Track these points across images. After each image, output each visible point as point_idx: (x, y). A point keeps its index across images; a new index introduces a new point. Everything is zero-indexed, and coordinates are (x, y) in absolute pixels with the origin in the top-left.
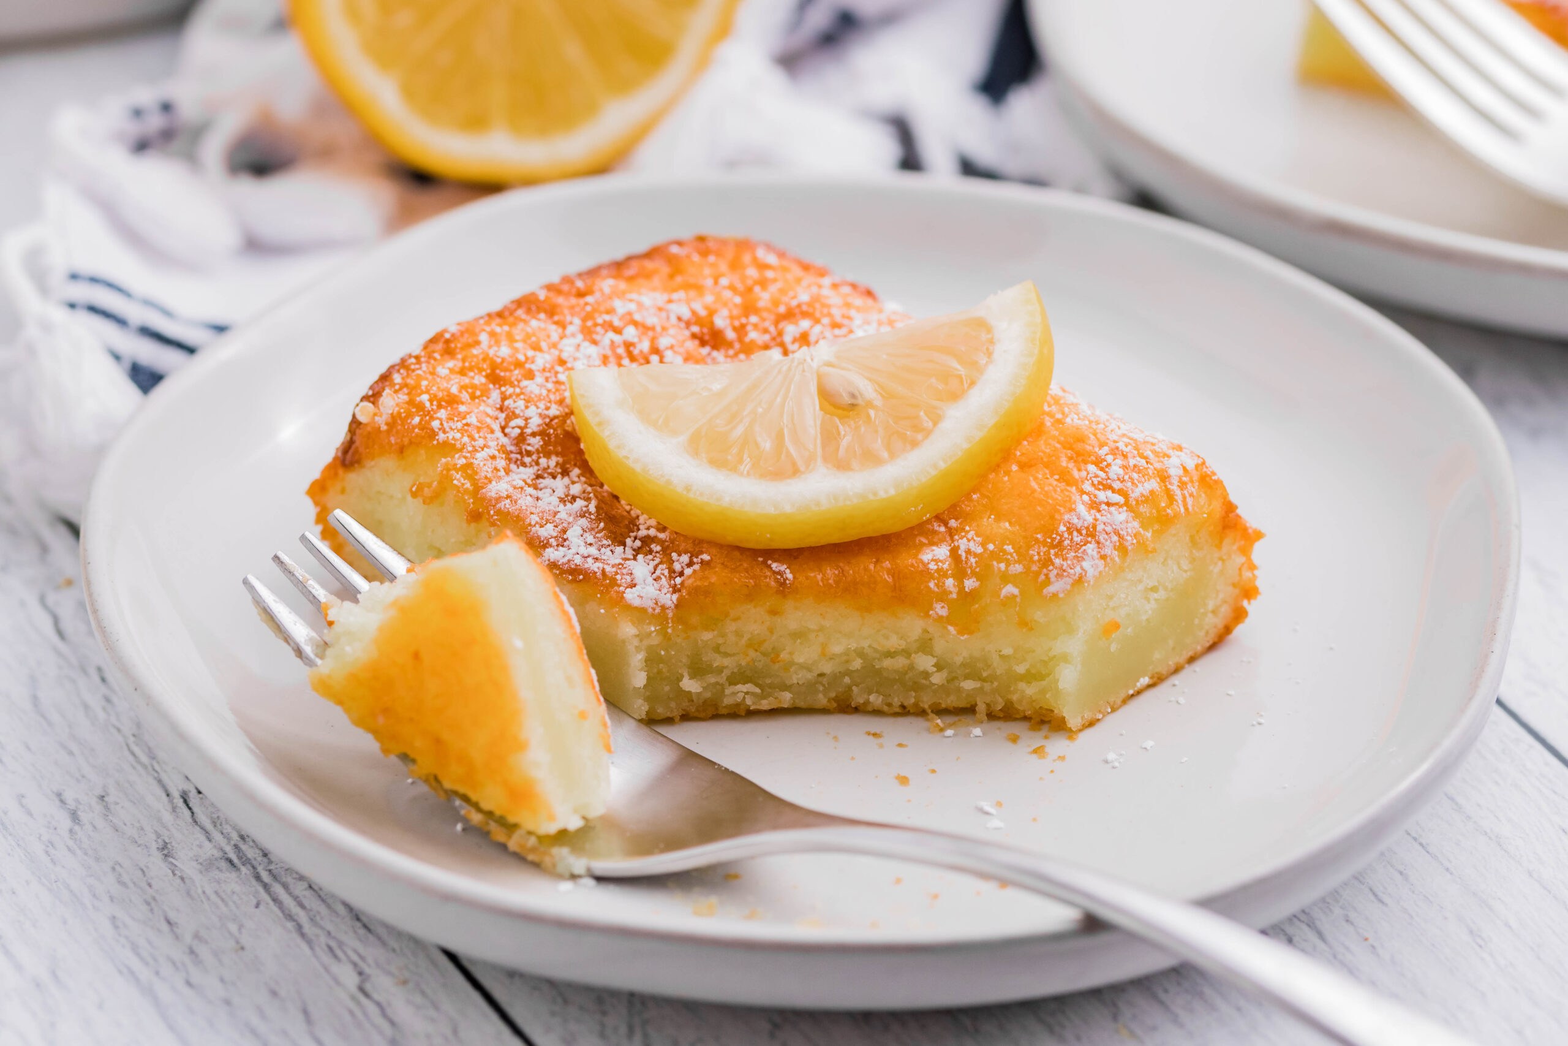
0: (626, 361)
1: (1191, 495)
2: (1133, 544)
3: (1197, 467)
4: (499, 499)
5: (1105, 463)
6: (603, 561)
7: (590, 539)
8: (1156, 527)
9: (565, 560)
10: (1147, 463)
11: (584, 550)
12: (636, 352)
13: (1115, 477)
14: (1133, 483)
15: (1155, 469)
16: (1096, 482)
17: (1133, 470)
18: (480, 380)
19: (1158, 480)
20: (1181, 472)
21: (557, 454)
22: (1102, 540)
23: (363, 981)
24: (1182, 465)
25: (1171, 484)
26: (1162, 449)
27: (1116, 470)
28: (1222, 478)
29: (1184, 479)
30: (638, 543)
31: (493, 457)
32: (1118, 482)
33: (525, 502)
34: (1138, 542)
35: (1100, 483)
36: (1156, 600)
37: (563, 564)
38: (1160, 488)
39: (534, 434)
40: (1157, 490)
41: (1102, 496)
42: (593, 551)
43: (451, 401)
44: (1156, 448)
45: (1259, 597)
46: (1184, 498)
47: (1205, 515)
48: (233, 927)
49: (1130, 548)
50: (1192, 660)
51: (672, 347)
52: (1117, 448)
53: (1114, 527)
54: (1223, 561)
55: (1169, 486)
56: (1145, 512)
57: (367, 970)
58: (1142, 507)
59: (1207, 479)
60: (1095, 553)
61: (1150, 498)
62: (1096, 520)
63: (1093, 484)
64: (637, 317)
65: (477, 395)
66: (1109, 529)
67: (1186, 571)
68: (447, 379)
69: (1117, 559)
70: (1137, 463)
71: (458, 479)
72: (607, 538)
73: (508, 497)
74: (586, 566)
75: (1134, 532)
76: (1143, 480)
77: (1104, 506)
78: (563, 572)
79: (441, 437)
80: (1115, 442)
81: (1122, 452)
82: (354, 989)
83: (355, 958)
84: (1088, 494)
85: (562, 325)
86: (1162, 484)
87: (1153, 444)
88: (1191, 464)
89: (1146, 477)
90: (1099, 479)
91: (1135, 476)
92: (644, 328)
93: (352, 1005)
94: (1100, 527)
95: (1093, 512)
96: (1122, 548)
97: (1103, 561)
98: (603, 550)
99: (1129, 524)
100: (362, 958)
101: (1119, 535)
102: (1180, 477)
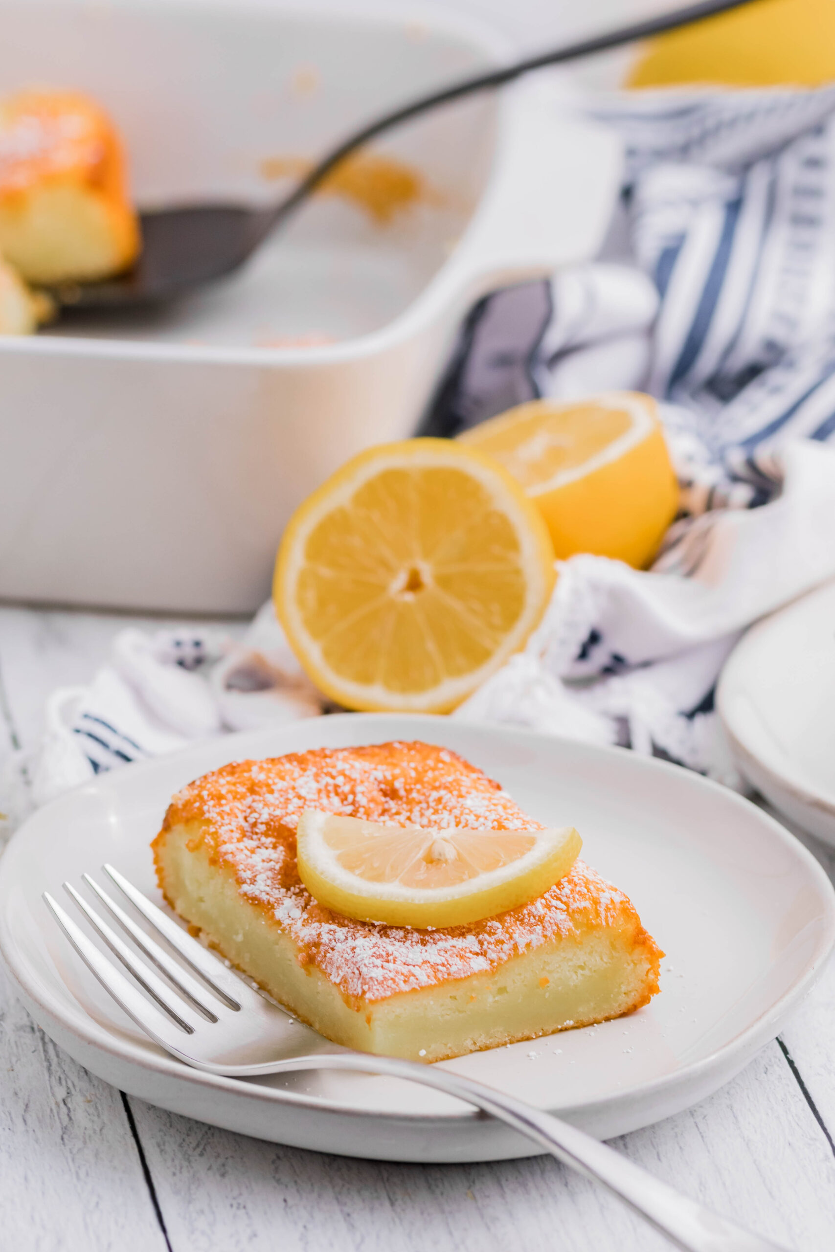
0: (332, 795)
1: (612, 916)
2: (566, 935)
3: (622, 902)
4: (226, 853)
5: (562, 886)
6: (271, 896)
7: (269, 882)
8: (585, 929)
9: (251, 892)
10: (588, 892)
11: (263, 888)
12: (340, 790)
13: (565, 895)
14: (574, 900)
15: (592, 896)
16: (553, 895)
17: (578, 894)
18: (242, 789)
19: (591, 902)
20: (609, 902)
21: (273, 836)
22: (546, 926)
23: (67, 1097)
24: (611, 898)
25: (600, 907)
26: (602, 887)
27: (567, 890)
28: (638, 913)
29: (610, 906)
30: (297, 890)
31: (232, 831)
32: (565, 897)
33: (240, 857)
34: (569, 934)
35: (555, 896)
36: (582, 975)
37: (250, 894)
38: (592, 907)
39: (262, 823)
40: (589, 908)
41: (554, 902)
42: (268, 889)
43: (219, 797)
44: (599, 886)
45: (660, 993)
46: (607, 917)
47: (620, 931)
48: (14, 1060)
49: (564, 936)
50: (608, 1019)
51: (363, 793)
52: (573, 880)
53: (556, 921)
54: (635, 964)
55: (599, 908)
56: (579, 919)
57: (73, 1092)
58: (576, 914)
59: (628, 911)
60: (540, 932)
61: (583, 911)
62: (546, 914)
63: (551, 896)
64: (347, 772)
65: (238, 797)
66: (552, 921)
67: (606, 963)
68: (223, 786)
69: (554, 940)
70: (581, 890)
71: (209, 840)
72: (279, 884)
73: (232, 853)
74: (261, 896)
75: (568, 928)
76: (581, 900)
77: (553, 908)
78: (248, 898)
79: (207, 815)
80: (573, 876)
81: (575, 882)
82: (60, 1100)
83: (70, 1085)
84: (545, 899)
85: (304, 770)
86: (594, 906)
87: (597, 883)
88: (618, 899)
89: (584, 899)
90: (556, 894)
91: (577, 896)
92: (349, 779)
93: (54, 1107)
94: (547, 919)
95: (545, 909)
96: (558, 934)
97: (544, 939)
98: (274, 890)
99: (566, 923)
100: (74, 1085)
101: (558, 926)
102: (607, 905)
